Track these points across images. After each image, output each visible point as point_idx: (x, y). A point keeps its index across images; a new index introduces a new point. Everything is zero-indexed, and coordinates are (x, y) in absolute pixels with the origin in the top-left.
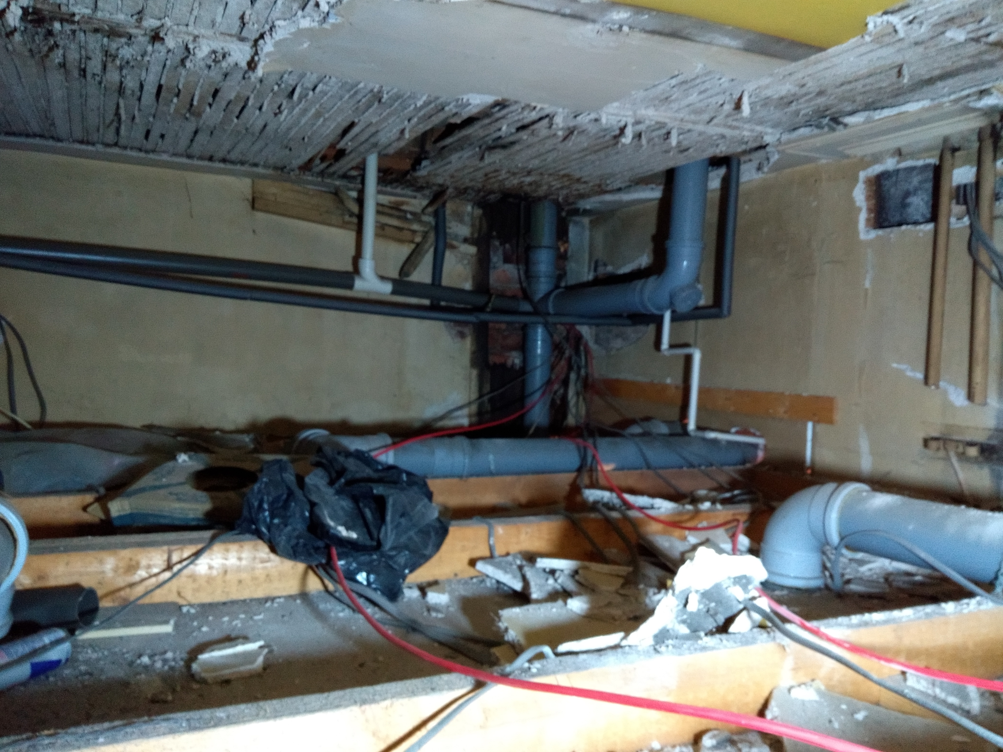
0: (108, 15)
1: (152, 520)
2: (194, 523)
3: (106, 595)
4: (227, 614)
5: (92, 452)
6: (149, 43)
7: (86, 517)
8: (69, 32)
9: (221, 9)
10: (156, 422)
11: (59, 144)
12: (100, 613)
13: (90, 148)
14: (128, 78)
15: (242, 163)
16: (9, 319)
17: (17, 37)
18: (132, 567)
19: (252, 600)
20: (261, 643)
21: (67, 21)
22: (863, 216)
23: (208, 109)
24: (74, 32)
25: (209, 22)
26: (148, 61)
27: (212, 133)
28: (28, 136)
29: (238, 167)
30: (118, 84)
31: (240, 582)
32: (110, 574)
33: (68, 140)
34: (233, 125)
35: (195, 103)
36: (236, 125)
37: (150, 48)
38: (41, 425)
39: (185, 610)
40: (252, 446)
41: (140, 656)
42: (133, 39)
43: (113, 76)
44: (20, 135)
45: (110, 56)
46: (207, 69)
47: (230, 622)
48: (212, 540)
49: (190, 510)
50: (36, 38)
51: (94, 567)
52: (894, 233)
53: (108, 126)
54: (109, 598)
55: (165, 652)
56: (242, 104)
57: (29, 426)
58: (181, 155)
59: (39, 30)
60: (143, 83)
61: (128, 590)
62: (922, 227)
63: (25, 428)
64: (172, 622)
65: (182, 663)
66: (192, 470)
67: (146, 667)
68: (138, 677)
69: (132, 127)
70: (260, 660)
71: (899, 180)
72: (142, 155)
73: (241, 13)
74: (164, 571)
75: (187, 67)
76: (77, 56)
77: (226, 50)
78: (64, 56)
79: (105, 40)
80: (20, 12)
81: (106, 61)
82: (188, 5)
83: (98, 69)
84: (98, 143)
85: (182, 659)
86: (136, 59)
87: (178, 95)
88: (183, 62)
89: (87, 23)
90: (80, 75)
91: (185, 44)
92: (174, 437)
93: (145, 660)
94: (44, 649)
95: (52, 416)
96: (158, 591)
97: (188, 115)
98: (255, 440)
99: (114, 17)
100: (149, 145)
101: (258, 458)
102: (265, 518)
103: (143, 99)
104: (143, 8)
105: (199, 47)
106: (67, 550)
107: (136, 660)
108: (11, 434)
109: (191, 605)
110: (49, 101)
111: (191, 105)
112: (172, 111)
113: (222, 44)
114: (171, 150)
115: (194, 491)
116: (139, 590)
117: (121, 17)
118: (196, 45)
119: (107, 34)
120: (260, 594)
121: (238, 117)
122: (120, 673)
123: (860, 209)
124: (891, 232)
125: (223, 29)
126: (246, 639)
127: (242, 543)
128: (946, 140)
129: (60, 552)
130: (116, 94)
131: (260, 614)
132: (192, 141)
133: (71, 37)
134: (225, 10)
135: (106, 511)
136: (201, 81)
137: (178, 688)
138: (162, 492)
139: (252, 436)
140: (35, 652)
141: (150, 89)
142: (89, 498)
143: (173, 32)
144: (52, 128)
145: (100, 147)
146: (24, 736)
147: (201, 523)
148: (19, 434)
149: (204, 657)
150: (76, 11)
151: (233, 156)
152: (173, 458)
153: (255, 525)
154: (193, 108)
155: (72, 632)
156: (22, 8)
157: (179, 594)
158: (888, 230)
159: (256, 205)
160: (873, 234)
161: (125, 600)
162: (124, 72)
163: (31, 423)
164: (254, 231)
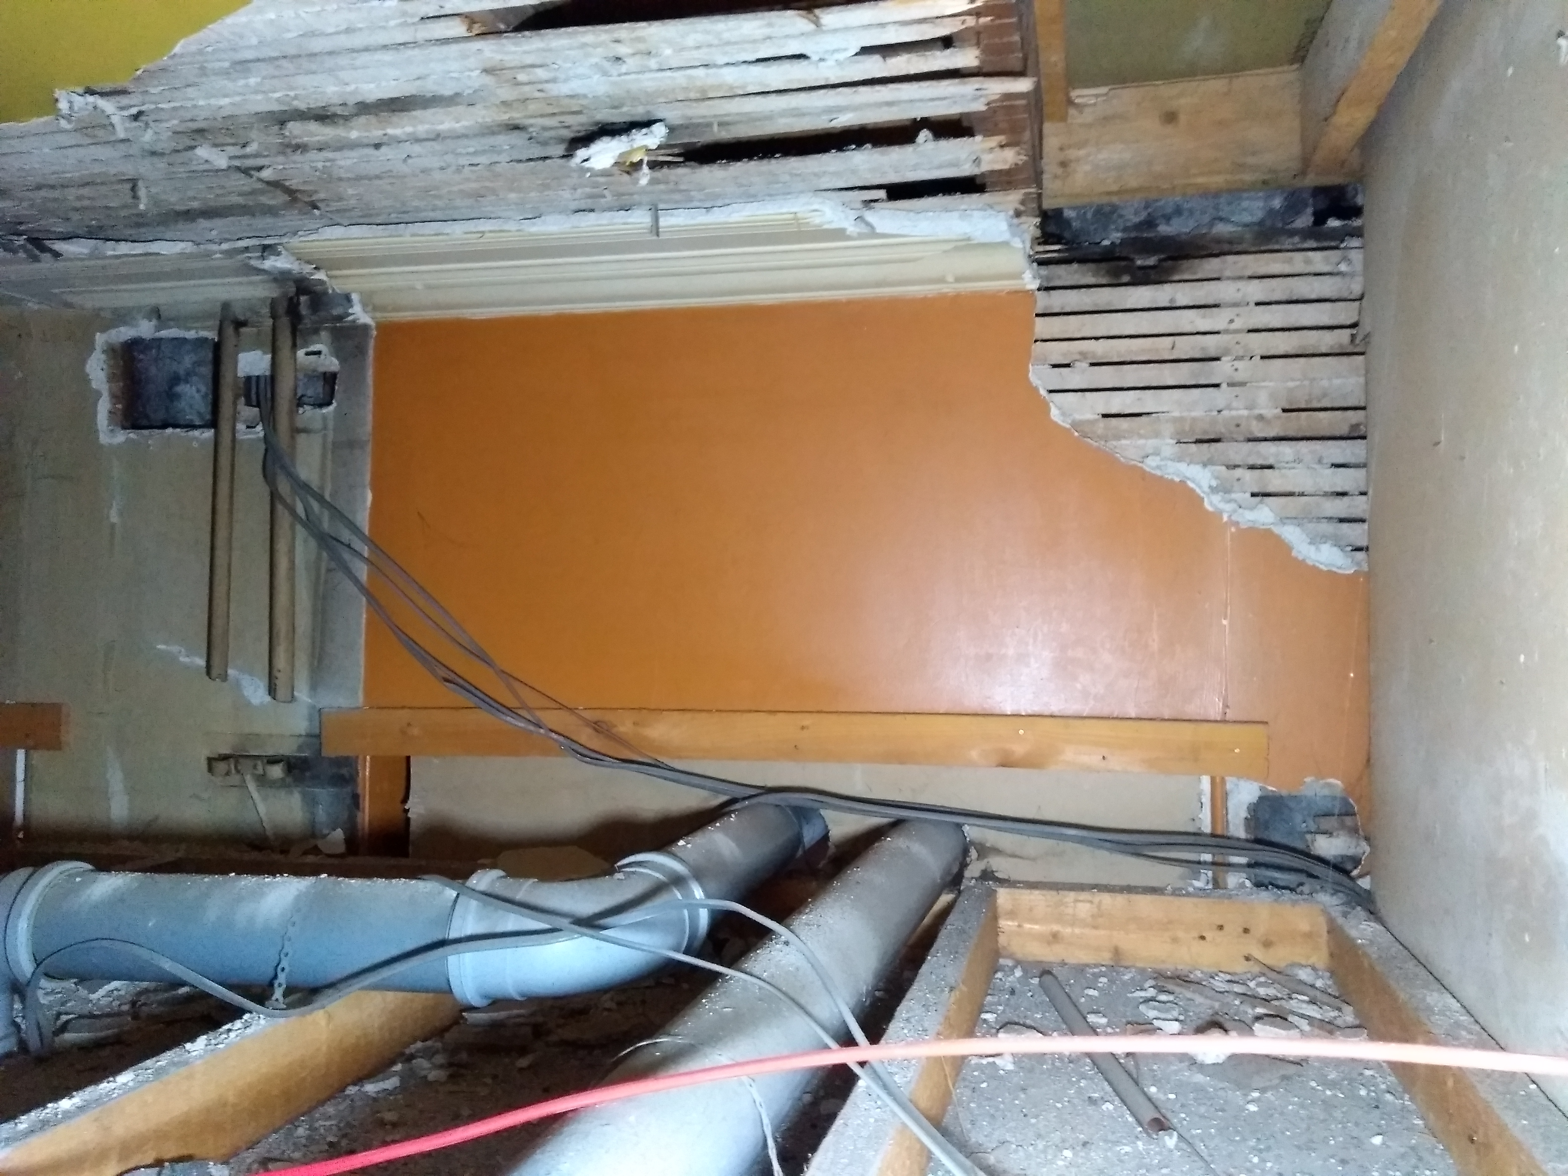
22: (104, 407)
52: (154, 438)
62: (196, 433)
71: (161, 355)
123: (99, 394)
124: (151, 436)
128: (226, 306)
158: (146, 432)
160: (121, 437)
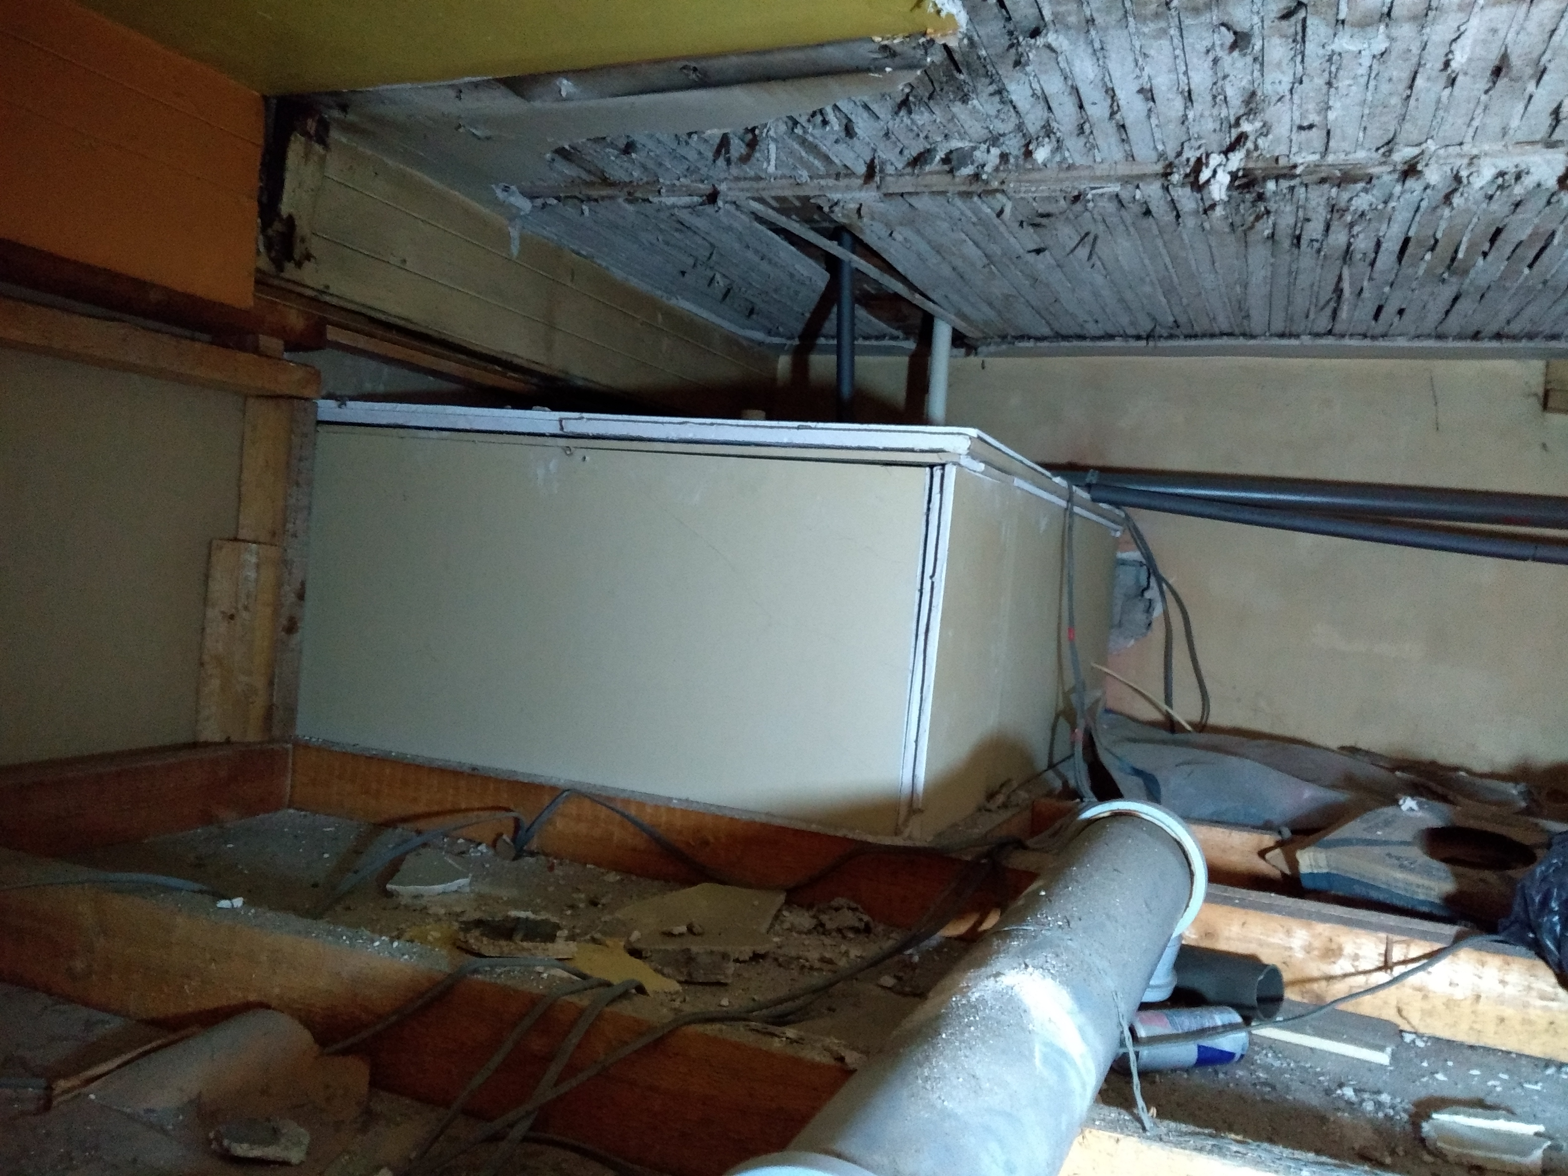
0: (1342, 156)
1: (1359, 891)
2: (1425, 909)
3: (1293, 983)
4: (1478, 1066)
5: (1274, 774)
6: (1398, 181)
7: (1261, 866)
8: (1285, 191)
9: (1521, 106)
10: (1362, 745)
11: (1252, 342)
12: (1284, 1005)
13: (1294, 342)
14: (1361, 236)
15: (1531, 336)
16: (1170, 582)
17: (1219, 211)
18: (1332, 953)
19: (1520, 1056)
20: (1541, 1128)
21: (1284, 176)
23: (1480, 261)
24: (1292, 189)
25: (1498, 129)
26: (1393, 207)
27: (1482, 296)
28: (1212, 336)
29: (1524, 344)
30: (1345, 248)
31: (1502, 1020)
32: (1300, 955)
33: (1264, 335)
34: (1522, 279)
35: (1460, 255)
36: (1527, 278)
37: (1398, 188)
38: (1201, 727)
39: (1408, 1038)
40: (1523, 804)
41: (1341, 1085)
42: (1374, 181)
43: (1339, 238)
44: (1204, 336)
45: (1338, 211)
46: (1487, 201)
47: (1484, 1080)
48: (1458, 941)
49: (1418, 886)
50: (1242, 206)
51: (1278, 939)
53: (1322, 309)
54: (1296, 989)
55: (1379, 1092)
56: (1542, 244)
57: (1189, 728)
58: (1429, 336)
59: (1247, 196)
60: (1381, 239)
61: (1323, 984)
63: (1183, 730)
64: (1389, 1050)
65: (1405, 1117)
66: (1424, 827)
67: (1350, 1103)
68: (1339, 1114)
69: (1356, 306)
70: (1537, 1155)
72: (1367, 342)
73: (1555, 105)
74: (1379, 969)
75: (1455, 205)
76: (1292, 221)
77: (1523, 166)
78: (1274, 225)
79: (1334, 191)
80: (1227, 179)
81: (1331, 219)
82: (1467, 114)
83: (1317, 234)
84: (1305, 334)
85: (1405, 1111)
86: (1376, 209)
87: (1432, 249)
88: (1448, 198)
89: (1311, 173)
90: (1292, 244)
91: (1455, 172)
92: (1393, 770)
93: (1349, 1092)
94: (1214, 1031)
95: (1218, 717)
96: (1367, 998)
97: (1446, 275)
98: (1527, 794)
99: (1351, 157)
100: (1379, 327)
101: (1536, 825)
102: (1553, 925)
103: (1378, 264)
104: (1395, 133)
105: (1478, 171)
106: (1244, 905)
107: (1336, 1090)
108: (1165, 735)
109: (1420, 1036)
110: (1246, 286)
111: (1453, 259)
112: (1421, 272)
113: (1517, 160)
114: (1412, 332)
115: (1426, 859)
116: (1340, 989)
117: (1361, 155)
118: (1473, 169)
119: (1337, 181)
120: (1535, 1049)
121: (1530, 266)
122: (1315, 1100)
125: (1520, 136)
126: (1511, 1114)
127: (1509, 959)
129: (1235, 905)
130: (1339, 263)
131: (1536, 1083)
132: (1447, 312)
133: (1288, 196)
134: (1526, 108)
135: (1293, 863)
136: (1475, 220)
137: (1400, 1151)
138: (1377, 850)
139: (1522, 787)
140: (1202, 1032)
141: (1391, 246)
142: (1268, 840)
143: (1439, 157)
144: (1245, 322)
145: (1306, 340)
146: (1206, 1131)
147: (1436, 912)
148: (1179, 736)
149: (1442, 1118)
150: (1298, 160)
151: (1515, 328)
152: (1395, 802)
153: (1534, 933)
154: (1455, 264)
155: (1247, 1021)
156: (1230, 173)
157: (1399, 1011)
159: (1551, 404)
161: (1319, 997)
162: (1356, 229)
163: (1190, 723)
164: (1544, 446)
